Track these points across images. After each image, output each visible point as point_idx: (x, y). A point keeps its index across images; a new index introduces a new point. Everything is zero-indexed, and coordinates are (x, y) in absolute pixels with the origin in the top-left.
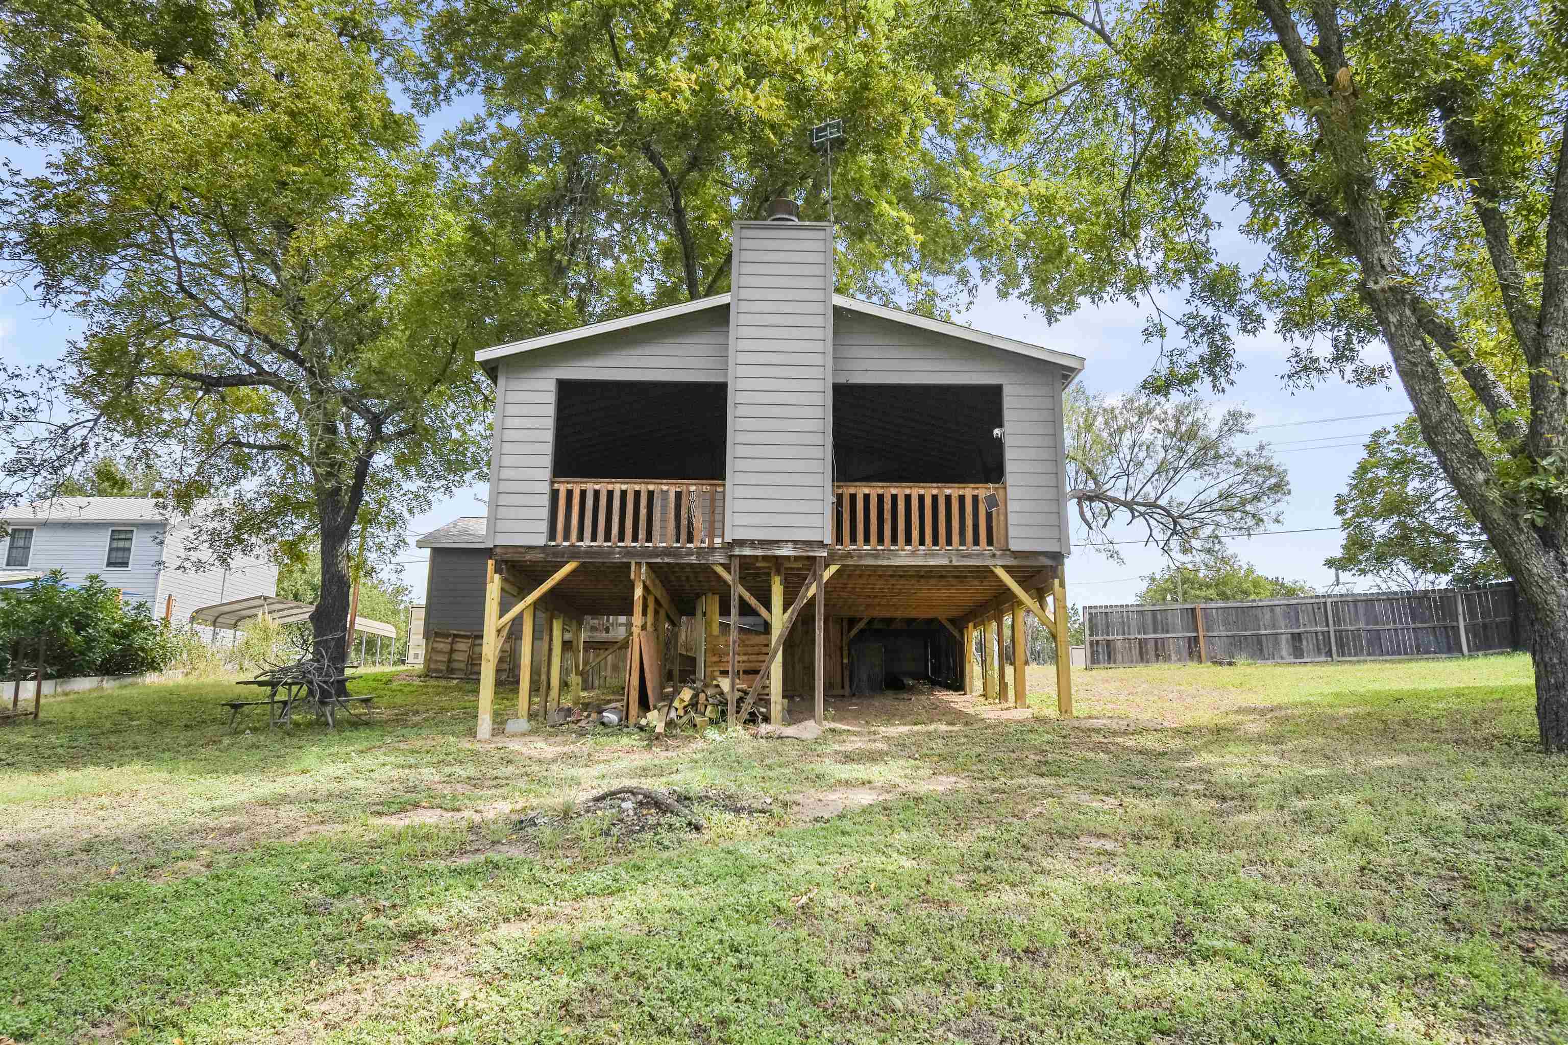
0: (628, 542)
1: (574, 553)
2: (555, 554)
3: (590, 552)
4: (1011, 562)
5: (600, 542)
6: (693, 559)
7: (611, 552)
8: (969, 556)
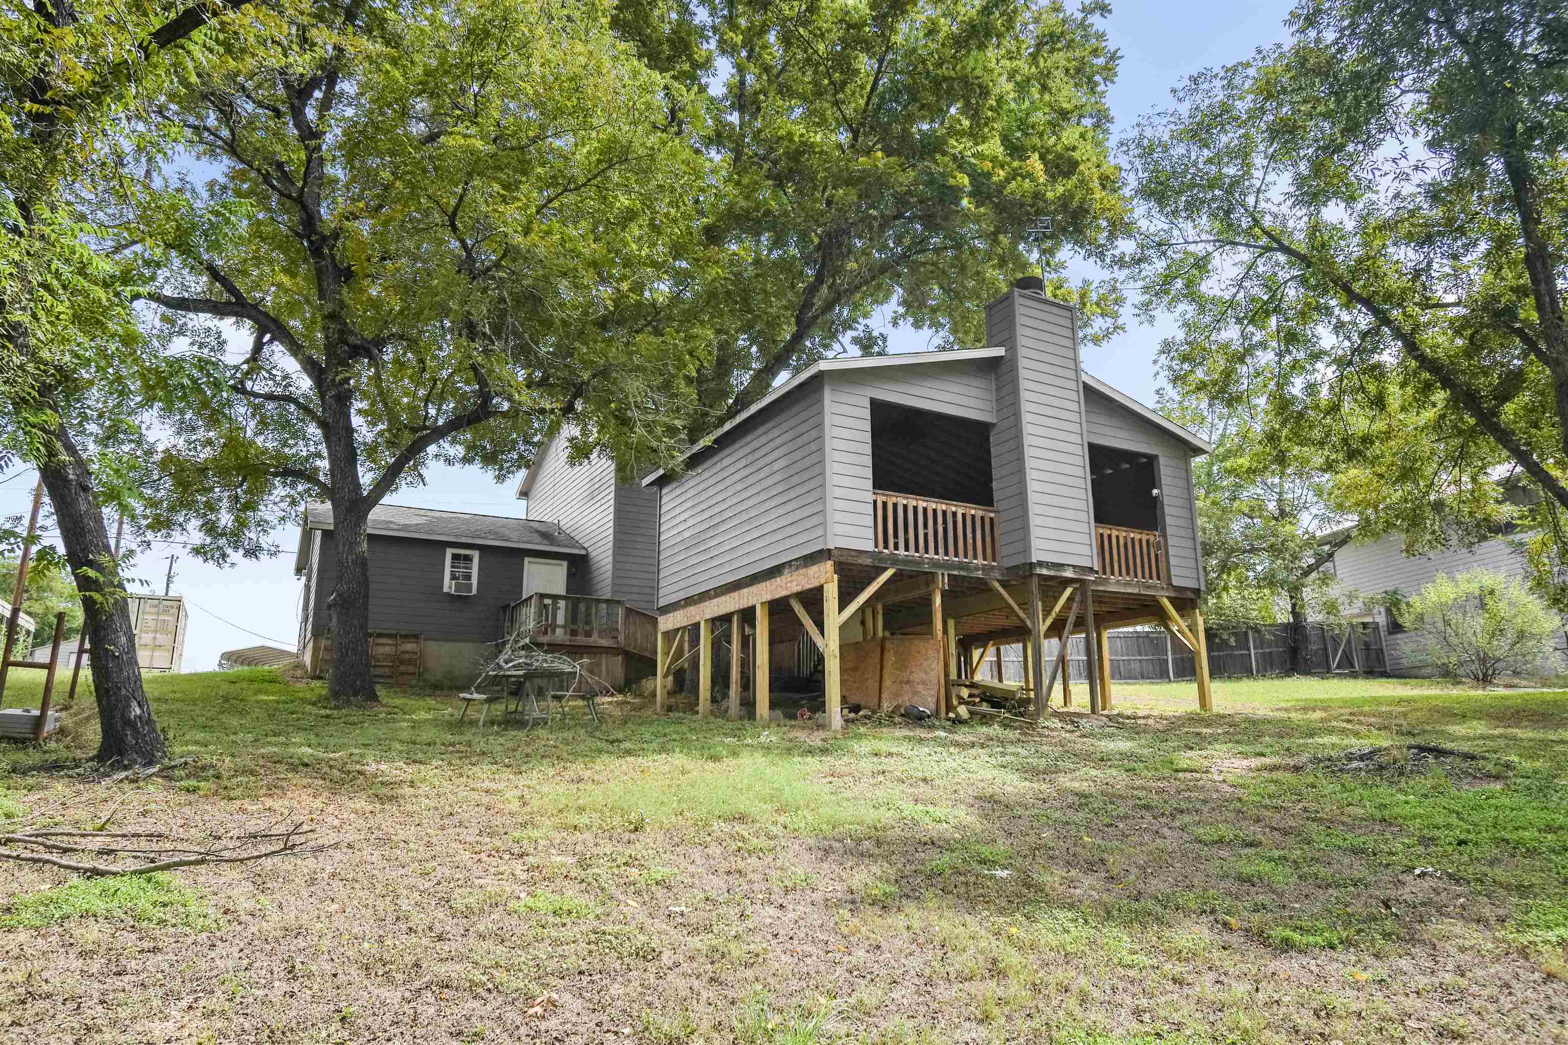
0: (931, 554)
1: (894, 560)
2: (881, 560)
3: (906, 561)
4: (1172, 594)
5: (912, 552)
6: (979, 574)
7: (920, 563)
8: (1149, 587)
